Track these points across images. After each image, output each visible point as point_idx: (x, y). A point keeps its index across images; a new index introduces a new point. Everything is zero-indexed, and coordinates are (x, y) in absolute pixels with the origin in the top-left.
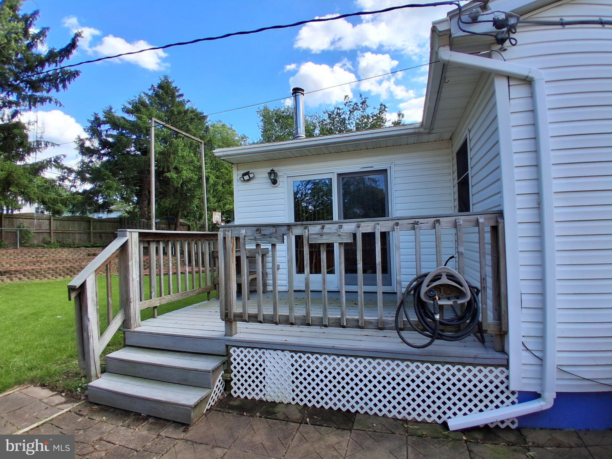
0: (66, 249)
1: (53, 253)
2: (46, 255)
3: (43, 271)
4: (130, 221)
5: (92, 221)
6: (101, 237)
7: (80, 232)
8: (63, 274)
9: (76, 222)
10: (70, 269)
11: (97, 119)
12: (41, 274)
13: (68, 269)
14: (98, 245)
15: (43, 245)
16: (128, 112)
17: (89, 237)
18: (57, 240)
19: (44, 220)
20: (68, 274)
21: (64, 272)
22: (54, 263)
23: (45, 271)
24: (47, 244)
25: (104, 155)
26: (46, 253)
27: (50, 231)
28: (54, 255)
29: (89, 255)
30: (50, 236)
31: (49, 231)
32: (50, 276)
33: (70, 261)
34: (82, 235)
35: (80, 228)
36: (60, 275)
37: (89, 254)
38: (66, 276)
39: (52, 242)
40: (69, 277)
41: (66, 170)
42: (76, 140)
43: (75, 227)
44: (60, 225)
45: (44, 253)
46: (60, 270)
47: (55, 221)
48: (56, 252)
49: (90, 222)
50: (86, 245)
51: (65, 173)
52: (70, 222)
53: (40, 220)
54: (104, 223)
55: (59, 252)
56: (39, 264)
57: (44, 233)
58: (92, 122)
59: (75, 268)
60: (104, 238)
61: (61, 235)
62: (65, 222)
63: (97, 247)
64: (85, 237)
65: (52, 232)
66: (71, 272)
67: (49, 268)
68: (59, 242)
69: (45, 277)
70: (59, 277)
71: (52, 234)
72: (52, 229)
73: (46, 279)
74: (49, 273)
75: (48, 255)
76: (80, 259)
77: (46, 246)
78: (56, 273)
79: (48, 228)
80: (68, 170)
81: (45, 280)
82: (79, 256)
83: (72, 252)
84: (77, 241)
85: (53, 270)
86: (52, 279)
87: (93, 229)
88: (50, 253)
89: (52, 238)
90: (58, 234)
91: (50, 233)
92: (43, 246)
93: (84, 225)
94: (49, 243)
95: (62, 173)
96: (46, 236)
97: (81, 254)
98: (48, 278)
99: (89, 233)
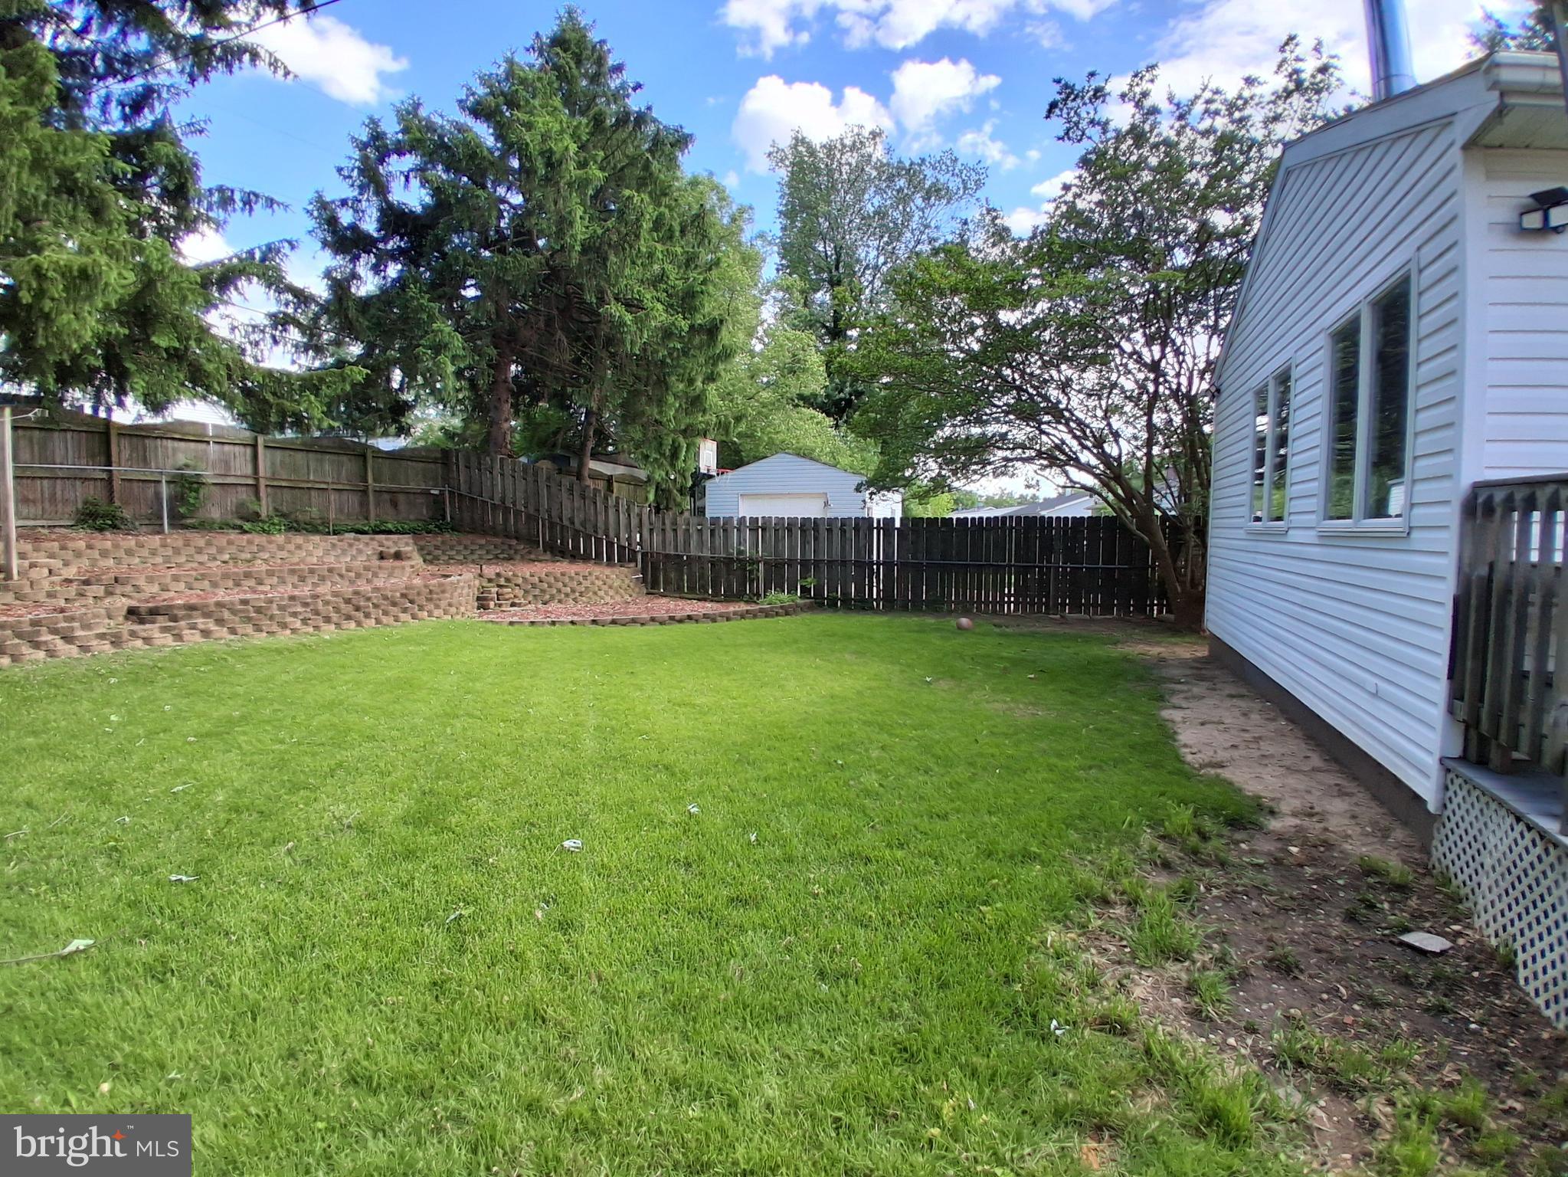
0: (317, 538)
1: (281, 548)
2: (261, 554)
3: (274, 606)
4: (474, 460)
5: (369, 455)
6: (394, 504)
7: (340, 487)
8: (334, 616)
9: (328, 457)
10: (354, 601)
11: (377, 137)
12: (272, 618)
13: (348, 601)
14: (390, 526)
15: (239, 522)
16: (478, 111)
17: (364, 504)
18: (276, 510)
19: (237, 448)
20: (349, 618)
21: (337, 610)
22: (295, 579)
23: (281, 608)
24: (248, 520)
25: (393, 256)
26: (261, 548)
27: (257, 479)
28: (284, 554)
29: (382, 557)
30: (258, 498)
31: (251, 482)
32: (298, 624)
33: (341, 576)
34: (345, 496)
35: (339, 474)
36: (328, 620)
37: (381, 553)
38: (345, 624)
39: (264, 514)
40: (353, 625)
41: (290, 297)
42: (310, 207)
43: (325, 471)
44: (282, 462)
45: (255, 549)
46: (327, 603)
47: (269, 452)
48: (291, 547)
49: (364, 456)
50: (359, 526)
51: (287, 305)
52: (311, 455)
53: (227, 448)
54: (404, 463)
55: (299, 547)
56: (252, 583)
57: (239, 489)
58: (363, 146)
59: (369, 599)
60: (402, 507)
61: (287, 495)
62: (299, 456)
63: (390, 532)
64: (354, 500)
65: (263, 483)
66: (358, 609)
67: (292, 598)
68: (283, 515)
69: (284, 626)
70: (325, 627)
71: (263, 494)
72: (261, 473)
73: (288, 632)
74: (295, 615)
75: (266, 556)
76: (366, 569)
77: (247, 526)
78: (317, 613)
79: (249, 471)
80: (295, 296)
81: (284, 637)
82: (354, 558)
83: (334, 545)
84: (332, 516)
85: (306, 605)
86: (307, 633)
87: (375, 480)
88: (273, 547)
89: (264, 502)
90: (278, 491)
91: (256, 487)
92: (241, 527)
93: (349, 466)
94: (254, 518)
95: (278, 301)
96: (244, 495)
97: (360, 551)
98: (294, 631)
99: (365, 492)
